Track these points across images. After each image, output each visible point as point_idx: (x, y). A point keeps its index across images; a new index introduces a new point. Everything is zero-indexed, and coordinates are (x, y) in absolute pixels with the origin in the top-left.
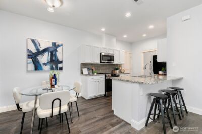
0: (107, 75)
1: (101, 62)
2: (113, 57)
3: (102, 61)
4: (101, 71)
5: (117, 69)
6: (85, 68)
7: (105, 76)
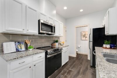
0: (49, 51)
1: (39, 33)
2: (54, 27)
3: (41, 31)
4: (39, 45)
5: (57, 41)
6: (12, 41)
7: (46, 53)
